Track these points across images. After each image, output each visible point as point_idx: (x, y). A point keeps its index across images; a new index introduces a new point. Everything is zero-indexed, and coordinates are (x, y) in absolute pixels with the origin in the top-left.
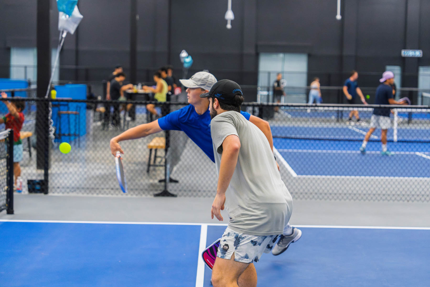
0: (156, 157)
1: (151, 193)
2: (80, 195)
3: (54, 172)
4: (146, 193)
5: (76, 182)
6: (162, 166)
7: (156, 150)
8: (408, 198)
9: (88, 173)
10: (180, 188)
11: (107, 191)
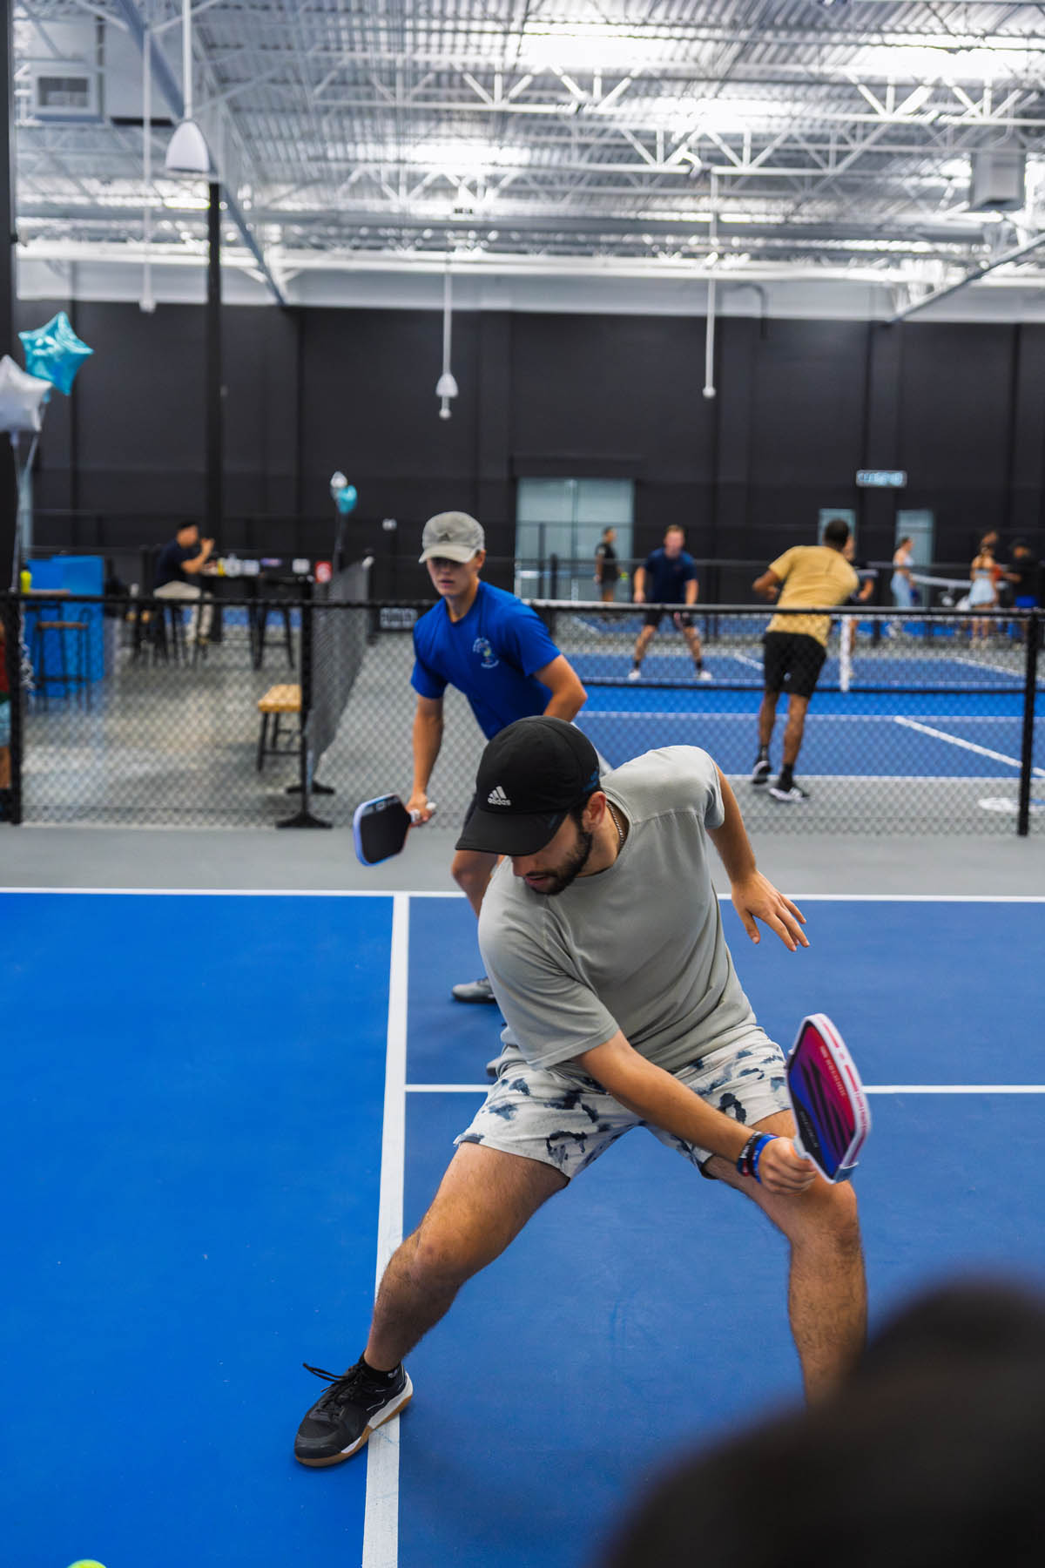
0: (277, 731)
1: (271, 819)
2: (99, 825)
3: (34, 770)
4: (259, 819)
5: (88, 795)
6: (294, 754)
7: (278, 716)
8: (879, 827)
9: (117, 773)
10: (340, 807)
11: (165, 816)
